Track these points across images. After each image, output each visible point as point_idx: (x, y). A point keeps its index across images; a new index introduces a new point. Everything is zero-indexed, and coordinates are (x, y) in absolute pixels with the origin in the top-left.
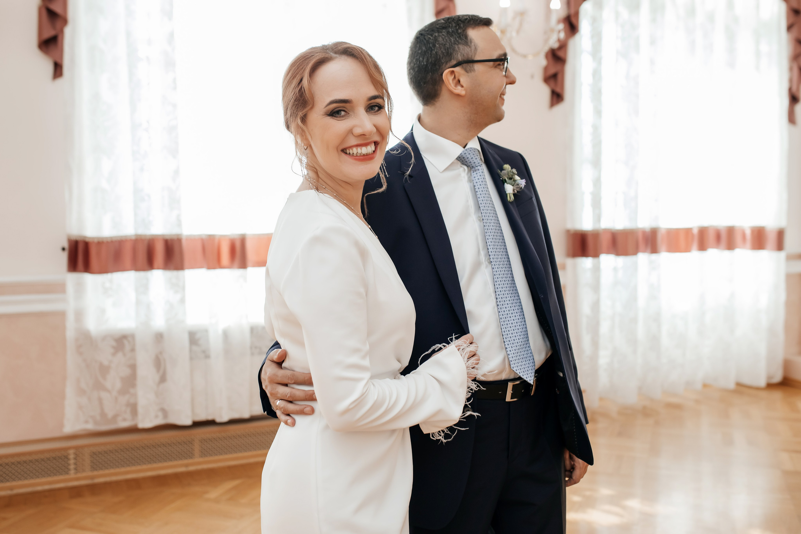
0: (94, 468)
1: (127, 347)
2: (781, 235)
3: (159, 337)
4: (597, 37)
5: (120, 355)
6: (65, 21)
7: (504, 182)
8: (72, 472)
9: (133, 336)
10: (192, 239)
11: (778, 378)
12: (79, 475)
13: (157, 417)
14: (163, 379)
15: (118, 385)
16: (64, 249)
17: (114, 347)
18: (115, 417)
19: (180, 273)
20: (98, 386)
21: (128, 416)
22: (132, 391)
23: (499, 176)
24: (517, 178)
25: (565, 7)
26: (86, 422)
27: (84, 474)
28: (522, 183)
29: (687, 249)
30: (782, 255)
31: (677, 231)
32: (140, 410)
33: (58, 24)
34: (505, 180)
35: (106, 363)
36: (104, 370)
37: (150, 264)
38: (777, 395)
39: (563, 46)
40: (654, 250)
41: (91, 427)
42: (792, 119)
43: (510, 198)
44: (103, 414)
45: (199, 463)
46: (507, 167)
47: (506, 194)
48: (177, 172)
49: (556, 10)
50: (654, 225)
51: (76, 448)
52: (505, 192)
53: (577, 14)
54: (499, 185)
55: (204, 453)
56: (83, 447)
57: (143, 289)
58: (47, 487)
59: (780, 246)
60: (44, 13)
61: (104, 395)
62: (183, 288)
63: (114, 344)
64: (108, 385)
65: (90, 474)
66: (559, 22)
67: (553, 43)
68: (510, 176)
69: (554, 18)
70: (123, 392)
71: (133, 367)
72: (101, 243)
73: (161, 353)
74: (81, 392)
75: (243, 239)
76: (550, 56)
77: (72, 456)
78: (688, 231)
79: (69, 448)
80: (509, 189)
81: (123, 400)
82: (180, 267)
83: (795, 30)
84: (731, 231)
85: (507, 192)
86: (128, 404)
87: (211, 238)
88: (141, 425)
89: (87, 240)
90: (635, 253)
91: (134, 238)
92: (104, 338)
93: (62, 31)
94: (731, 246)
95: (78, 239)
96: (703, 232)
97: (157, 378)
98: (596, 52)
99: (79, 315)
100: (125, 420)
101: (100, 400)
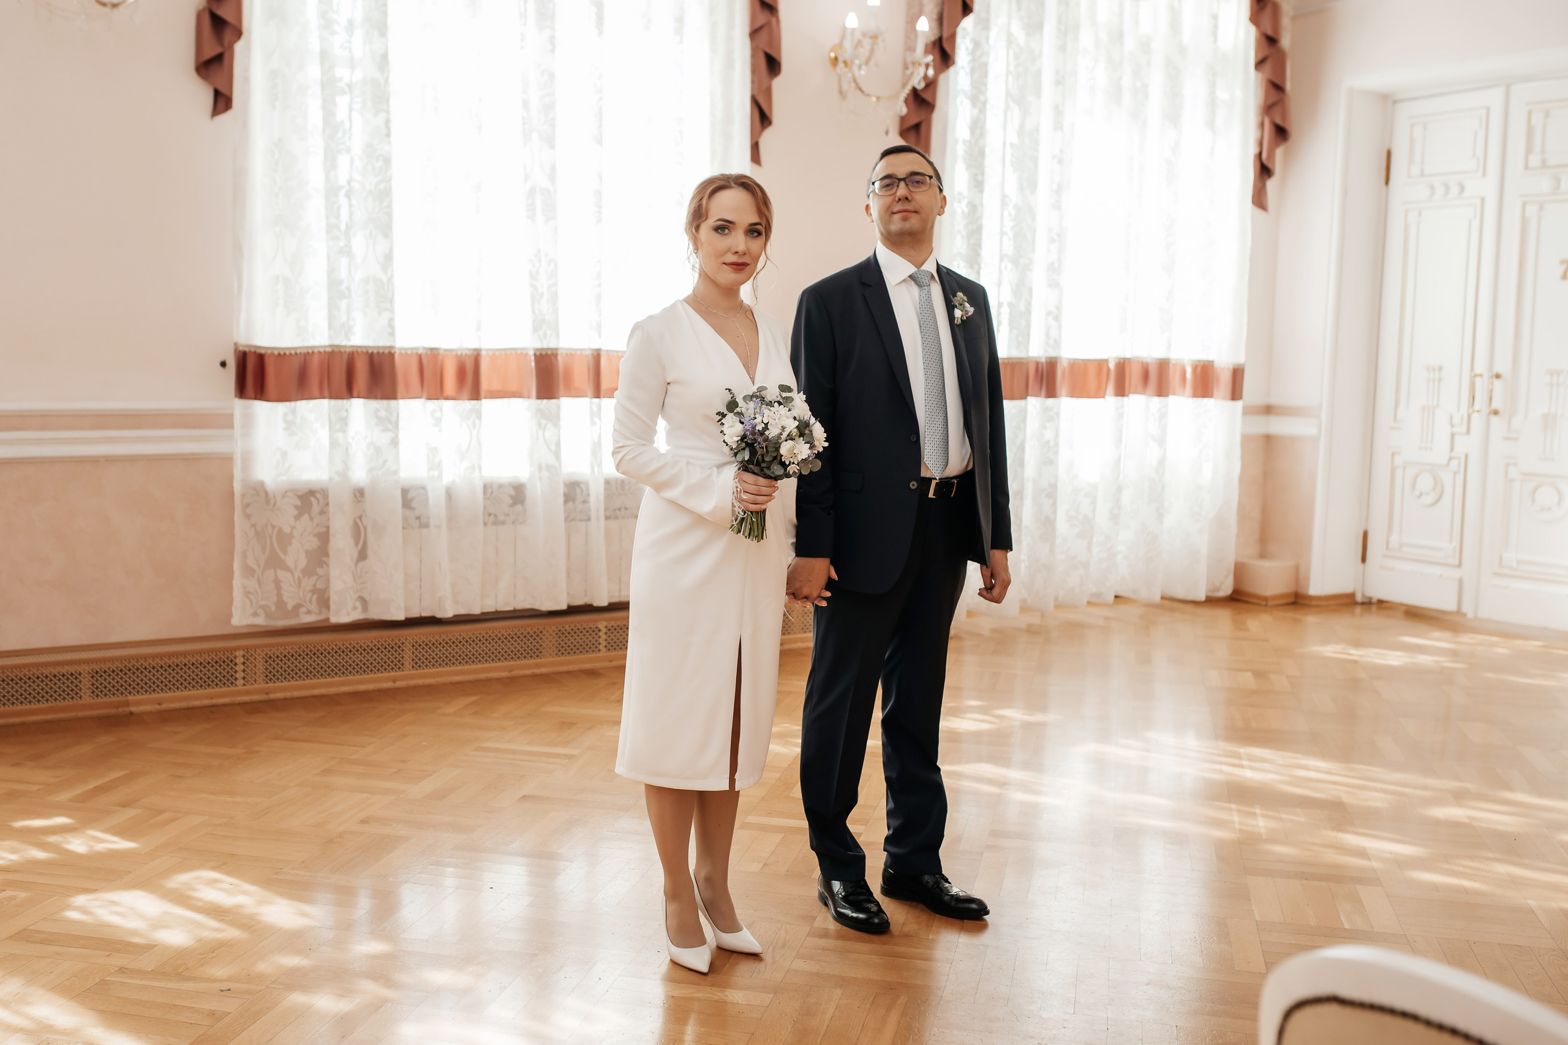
0: (269, 677)
1: (316, 509)
2: (1237, 374)
3: (359, 494)
4: (980, 70)
5: (306, 517)
6: (238, 33)
7: (954, 307)
8: (240, 682)
9: (324, 493)
10: (406, 355)
11: (1226, 590)
12: (248, 687)
13: (355, 608)
14: (362, 555)
15: (303, 562)
16: (223, 364)
17: (296, 507)
18: (297, 607)
19: (393, 402)
20: (275, 562)
21: (314, 607)
22: (320, 571)
23: (952, 301)
24: (967, 305)
25: (935, 24)
26: (255, 614)
27: (256, 686)
28: (971, 310)
29: (1099, 394)
30: (1239, 405)
31: (1086, 362)
32: (334, 598)
33: (228, 35)
34: (956, 306)
35: (287, 530)
36: (284, 539)
37: (349, 390)
38: (1223, 616)
39: (931, 84)
40: (1051, 392)
41: (261, 621)
42: (1259, 200)
43: (958, 321)
44: (281, 604)
45: (412, 677)
46: (960, 294)
47: (955, 318)
48: (389, 258)
49: (923, 32)
50: (1052, 354)
51: (246, 649)
52: (954, 315)
53: (953, 37)
54: (950, 308)
55: (417, 664)
56: (255, 647)
57: (341, 423)
58: (206, 702)
59: (1236, 394)
60: (207, 20)
61: (282, 575)
62: (396, 425)
63: (298, 503)
64: (290, 561)
65: (264, 685)
66: (927, 52)
67: (918, 82)
68: (961, 302)
69: (920, 48)
70: (308, 572)
71: (324, 537)
72: (282, 356)
73: (360, 518)
74: (249, 572)
75: (476, 357)
76: (911, 100)
77: (239, 660)
78: (1101, 364)
79: (236, 649)
80: (958, 313)
81: (308, 583)
82: (391, 394)
83: (1268, 66)
84: (1163, 366)
85: (956, 316)
86: (314, 591)
87: (434, 352)
88: (334, 620)
89: (263, 351)
90: (1023, 397)
91: (329, 350)
92: (285, 494)
93: (231, 48)
94: (1162, 391)
95: (247, 350)
96: (1122, 366)
97: (355, 555)
98: (978, 97)
99: (248, 459)
100: (309, 612)
101: (277, 582)
